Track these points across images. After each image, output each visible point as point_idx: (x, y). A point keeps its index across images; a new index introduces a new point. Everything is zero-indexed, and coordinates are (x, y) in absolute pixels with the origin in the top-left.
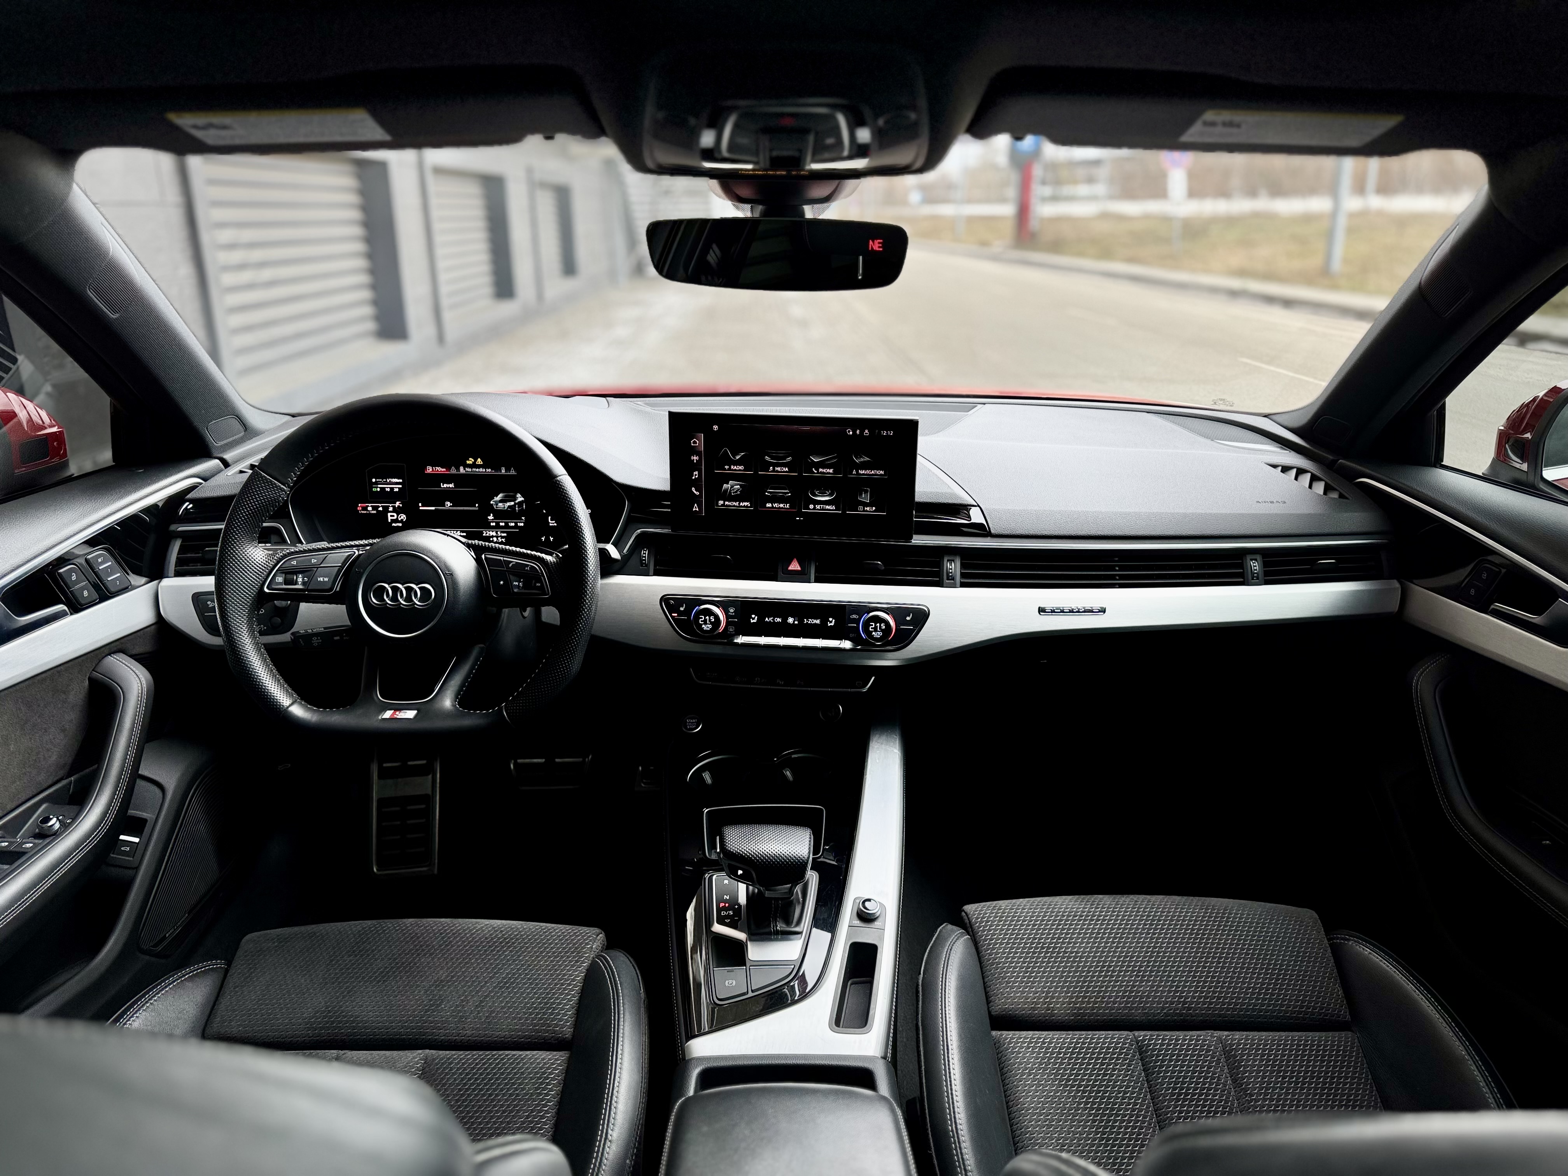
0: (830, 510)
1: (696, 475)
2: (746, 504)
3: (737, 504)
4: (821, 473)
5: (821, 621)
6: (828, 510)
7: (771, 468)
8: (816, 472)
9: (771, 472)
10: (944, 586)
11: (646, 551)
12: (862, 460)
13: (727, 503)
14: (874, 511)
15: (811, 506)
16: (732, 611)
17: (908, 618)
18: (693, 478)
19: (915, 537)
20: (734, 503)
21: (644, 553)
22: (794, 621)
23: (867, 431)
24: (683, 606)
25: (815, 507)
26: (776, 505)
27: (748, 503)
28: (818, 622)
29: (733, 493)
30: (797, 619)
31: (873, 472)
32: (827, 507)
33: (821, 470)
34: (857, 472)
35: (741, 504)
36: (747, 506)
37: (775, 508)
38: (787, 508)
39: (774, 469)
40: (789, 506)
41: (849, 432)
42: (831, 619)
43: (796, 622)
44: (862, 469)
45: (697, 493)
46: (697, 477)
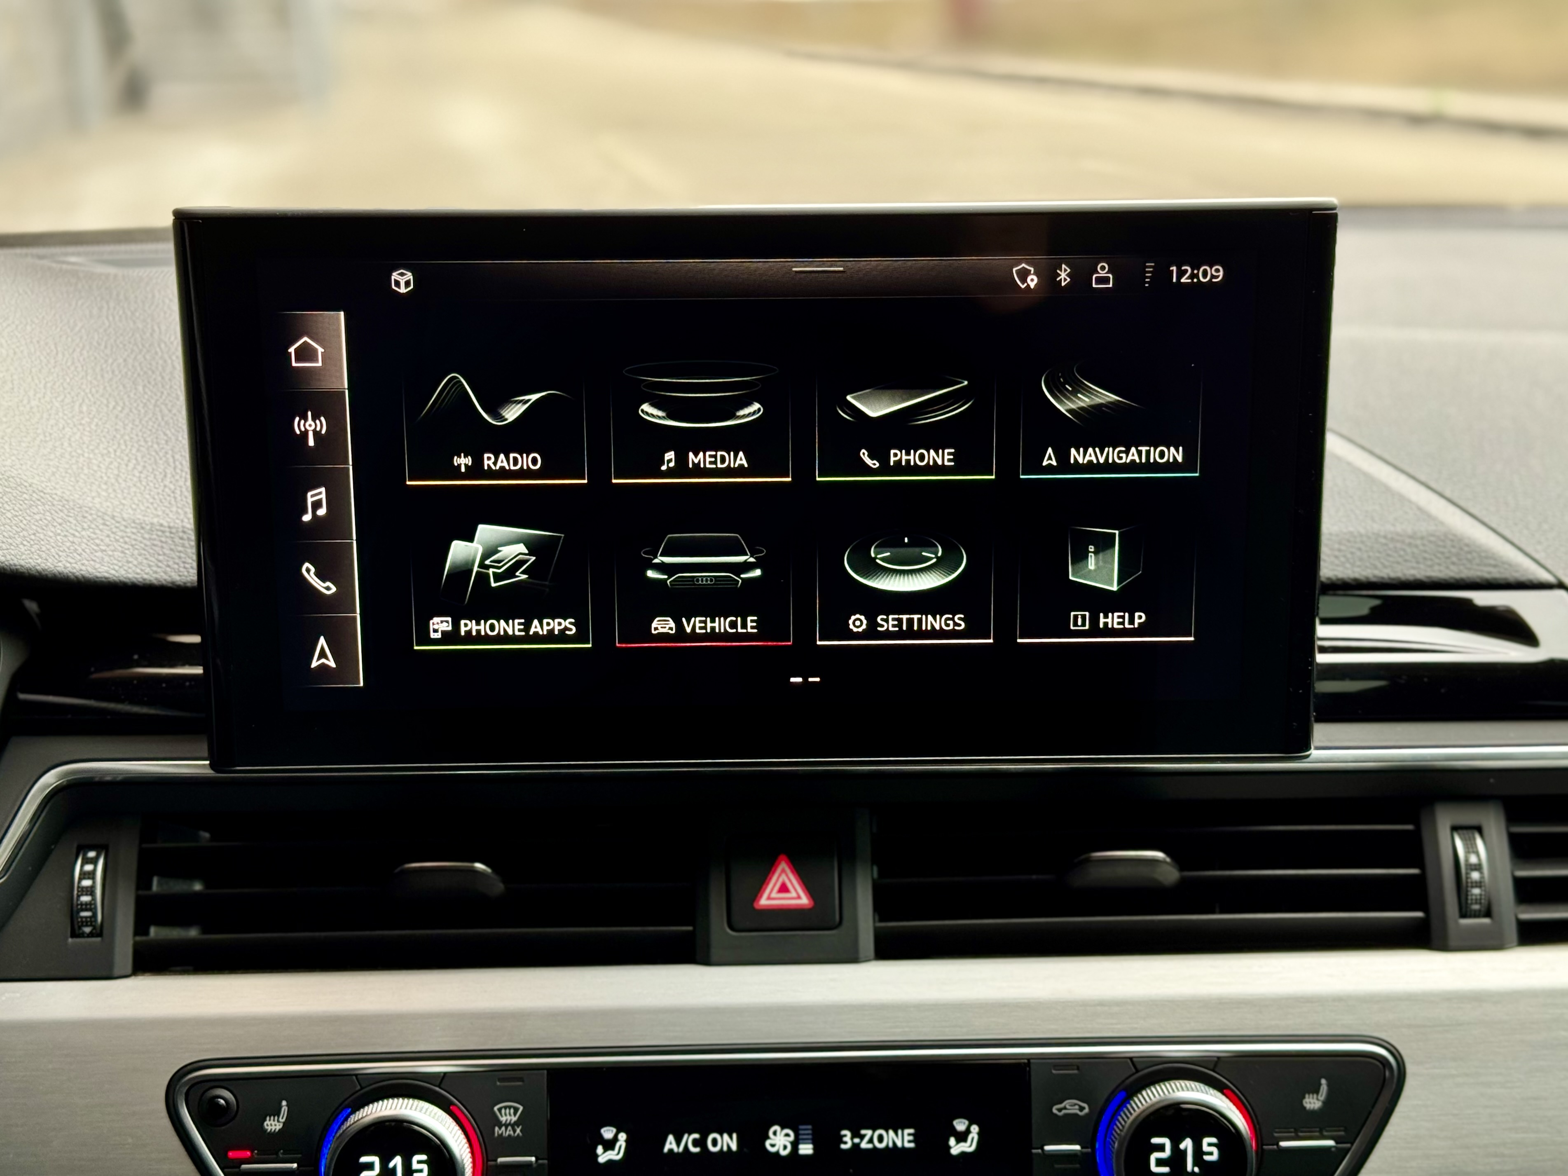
0: (942, 634)
1: (317, 505)
2: (556, 625)
3: (514, 627)
4: (899, 469)
5: (916, 1138)
6: (934, 633)
7: (670, 455)
8: (873, 464)
9: (670, 473)
10: (1452, 943)
11: (94, 861)
12: (1084, 401)
13: (467, 626)
14: (1140, 631)
15: (858, 623)
16: (508, 1117)
17: (1312, 1103)
18: (307, 518)
19: (1321, 732)
20: (502, 627)
21: (84, 875)
22: (795, 1145)
23: (1103, 270)
24: (277, 1113)
25: (873, 624)
26: (696, 624)
27: (567, 623)
28: (904, 1139)
29: (498, 578)
30: (806, 1130)
31: (1133, 455)
32: (932, 622)
33: (896, 456)
34: (1063, 456)
35: (536, 627)
36: (562, 637)
37: (694, 636)
38: (747, 637)
39: (681, 459)
40: (759, 625)
41: (1024, 275)
42: (960, 1125)
43: (806, 1149)
44: (1084, 444)
45: (326, 588)
46: (322, 512)
